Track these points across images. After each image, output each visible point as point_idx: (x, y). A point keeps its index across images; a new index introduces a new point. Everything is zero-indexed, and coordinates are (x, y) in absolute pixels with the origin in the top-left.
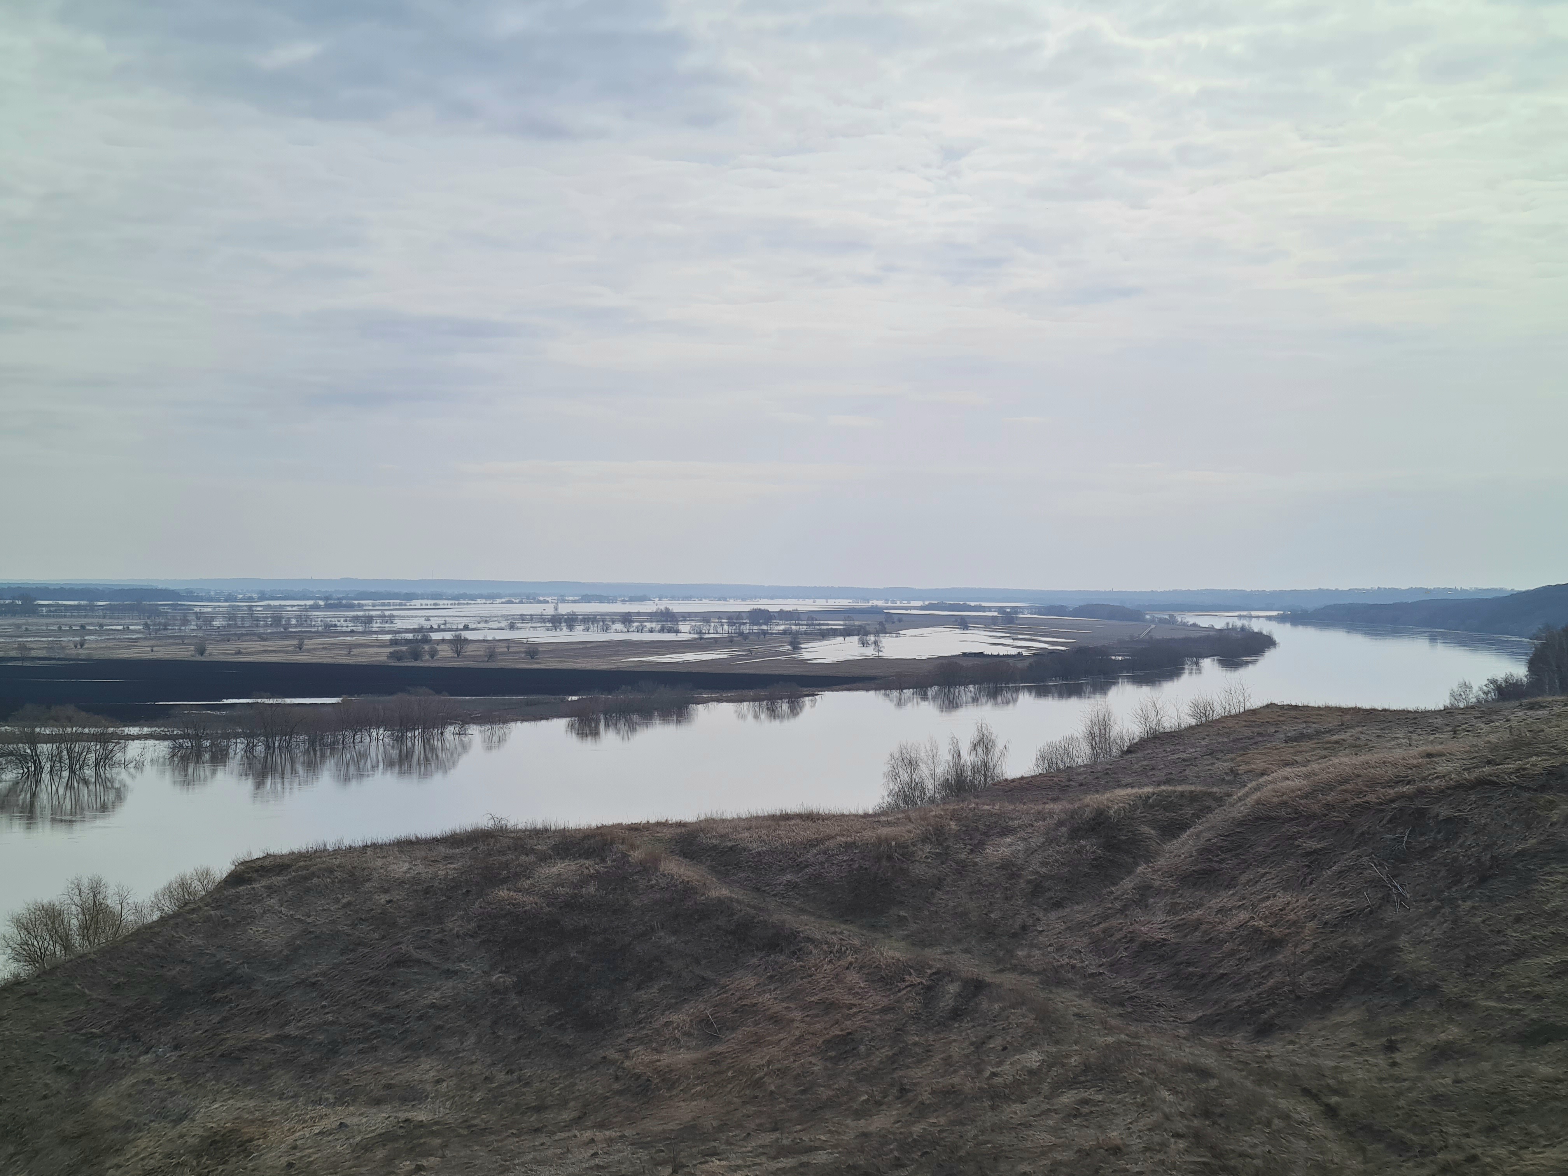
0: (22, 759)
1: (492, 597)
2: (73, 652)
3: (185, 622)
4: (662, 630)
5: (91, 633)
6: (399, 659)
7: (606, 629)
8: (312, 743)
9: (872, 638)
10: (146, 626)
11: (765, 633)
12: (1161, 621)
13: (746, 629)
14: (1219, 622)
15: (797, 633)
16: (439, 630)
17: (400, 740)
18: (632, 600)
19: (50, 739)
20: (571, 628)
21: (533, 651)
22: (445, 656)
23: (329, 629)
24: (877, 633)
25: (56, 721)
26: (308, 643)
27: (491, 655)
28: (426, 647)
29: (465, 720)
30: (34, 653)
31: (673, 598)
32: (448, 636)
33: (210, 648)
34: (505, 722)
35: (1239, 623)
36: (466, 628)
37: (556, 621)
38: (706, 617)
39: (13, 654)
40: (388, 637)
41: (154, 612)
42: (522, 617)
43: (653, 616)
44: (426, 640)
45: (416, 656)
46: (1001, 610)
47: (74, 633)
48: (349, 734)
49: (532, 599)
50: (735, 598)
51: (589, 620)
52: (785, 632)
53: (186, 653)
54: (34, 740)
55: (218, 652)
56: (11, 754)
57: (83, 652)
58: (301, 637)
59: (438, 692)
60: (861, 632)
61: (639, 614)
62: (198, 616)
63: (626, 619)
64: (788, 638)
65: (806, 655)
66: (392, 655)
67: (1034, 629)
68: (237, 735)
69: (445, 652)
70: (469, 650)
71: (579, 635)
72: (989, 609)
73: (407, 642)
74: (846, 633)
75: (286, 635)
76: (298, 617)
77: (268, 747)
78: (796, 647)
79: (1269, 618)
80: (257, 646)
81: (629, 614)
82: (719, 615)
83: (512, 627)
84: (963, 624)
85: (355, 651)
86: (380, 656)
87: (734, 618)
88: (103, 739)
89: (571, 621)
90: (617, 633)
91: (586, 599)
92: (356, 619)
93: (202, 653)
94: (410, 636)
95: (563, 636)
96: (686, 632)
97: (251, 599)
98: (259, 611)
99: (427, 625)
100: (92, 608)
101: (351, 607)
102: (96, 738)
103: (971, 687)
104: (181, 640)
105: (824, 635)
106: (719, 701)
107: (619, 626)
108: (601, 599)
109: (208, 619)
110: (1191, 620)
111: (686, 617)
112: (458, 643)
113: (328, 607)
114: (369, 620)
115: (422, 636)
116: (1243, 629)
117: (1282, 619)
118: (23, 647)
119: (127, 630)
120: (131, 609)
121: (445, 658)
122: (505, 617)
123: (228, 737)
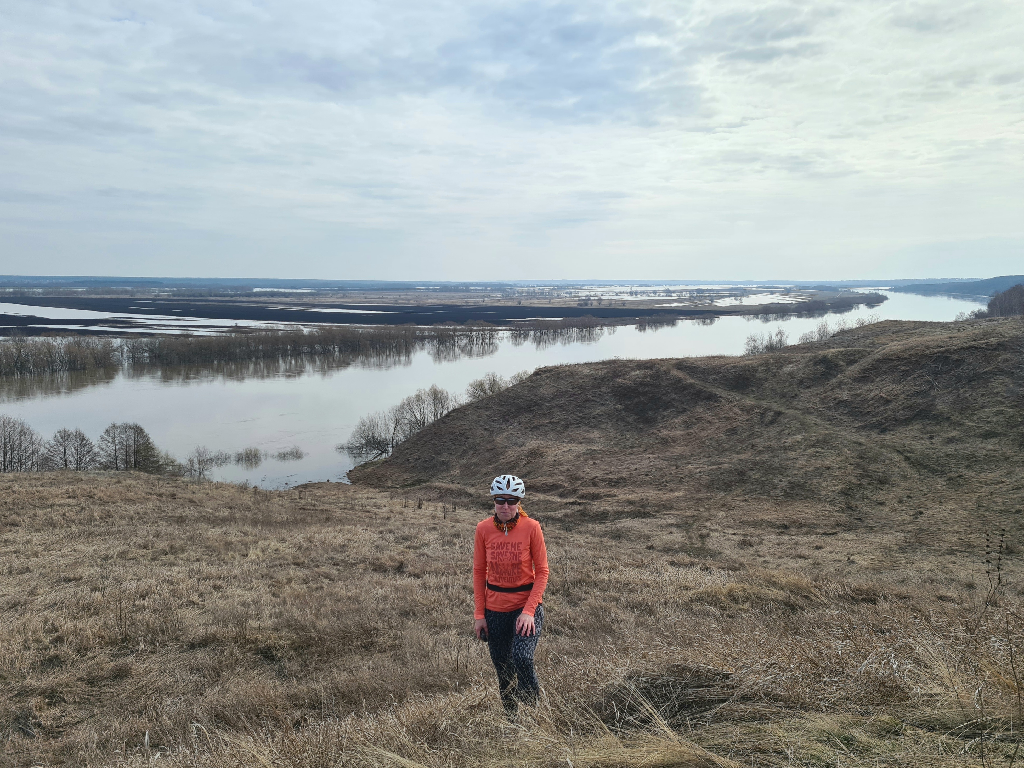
0: (468, 336)
1: (610, 285)
2: (481, 303)
3: (514, 294)
4: (667, 296)
5: (486, 297)
6: (581, 306)
7: (648, 296)
8: (554, 332)
9: (739, 298)
10: (503, 295)
11: (702, 296)
12: (845, 291)
13: (695, 295)
14: (867, 291)
15: (713, 296)
16: (593, 296)
17: (582, 331)
18: (656, 286)
19: (476, 330)
20: (636, 295)
21: (624, 303)
22: (596, 305)
23: (558, 296)
24: (741, 296)
25: (478, 325)
26: (552, 301)
27: (610, 304)
28: (590, 302)
29: (602, 325)
30: (470, 304)
31: (670, 285)
32: (596, 298)
33: (522, 302)
34: (615, 326)
35: (874, 292)
36: (602, 295)
37: (631, 293)
38: (681, 291)
39: (464, 304)
40: (577, 298)
41: (504, 291)
42: (620, 292)
43: (664, 291)
44: (589, 300)
45: (586, 304)
46: (785, 288)
47: (481, 298)
48: (566, 329)
49: (623, 286)
50: (691, 285)
51: (642, 292)
52: (708, 296)
53: (515, 304)
54: (471, 331)
55: (525, 303)
56: (465, 335)
57: (484, 304)
58: (550, 298)
59: (594, 316)
60: (735, 296)
61: (659, 290)
62: (518, 292)
63: (655, 292)
64: (710, 298)
65: (716, 304)
66: (579, 304)
67: (797, 294)
68: (531, 330)
69: (595, 303)
70: (603, 302)
71: (639, 297)
72: (781, 288)
73: (583, 300)
74: (730, 296)
75: (545, 298)
76: (549, 292)
77: (541, 334)
78: (712, 301)
79: (886, 290)
80: (536, 301)
81: (656, 290)
82: (686, 291)
83: (617, 295)
84: (772, 293)
85: (567, 303)
86: (575, 305)
87: (691, 292)
88: (491, 330)
89: (636, 293)
90: (652, 297)
91: (641, 286)
92: (567, 293)
93: (520, 304)
94: (584, 298)
95: (633, 298)
96: (674, 296)
97: (534, 287)
98: (537, 291)
99: (589, 294)
100: (486, 290)
101: (565, 289)
102: (489, 330)
103: (774, 315)
104: (513, 300)
105: (722, 297)
106: (686, 319)
107: (652, 295)
108: (646, 286)
109: (521, 293)
110: (856, 291)
111: (675, 291)
112: (600, 300)
113: (558, 289)
114: (571, 293)
115: (588, 298)
116: (876, 293)
117: (890, 290)
118: (466, 302)
119: (497, 297)
120: (498, 290)
121: (595, 305)
122: (615, 292)
123: (529, 330)
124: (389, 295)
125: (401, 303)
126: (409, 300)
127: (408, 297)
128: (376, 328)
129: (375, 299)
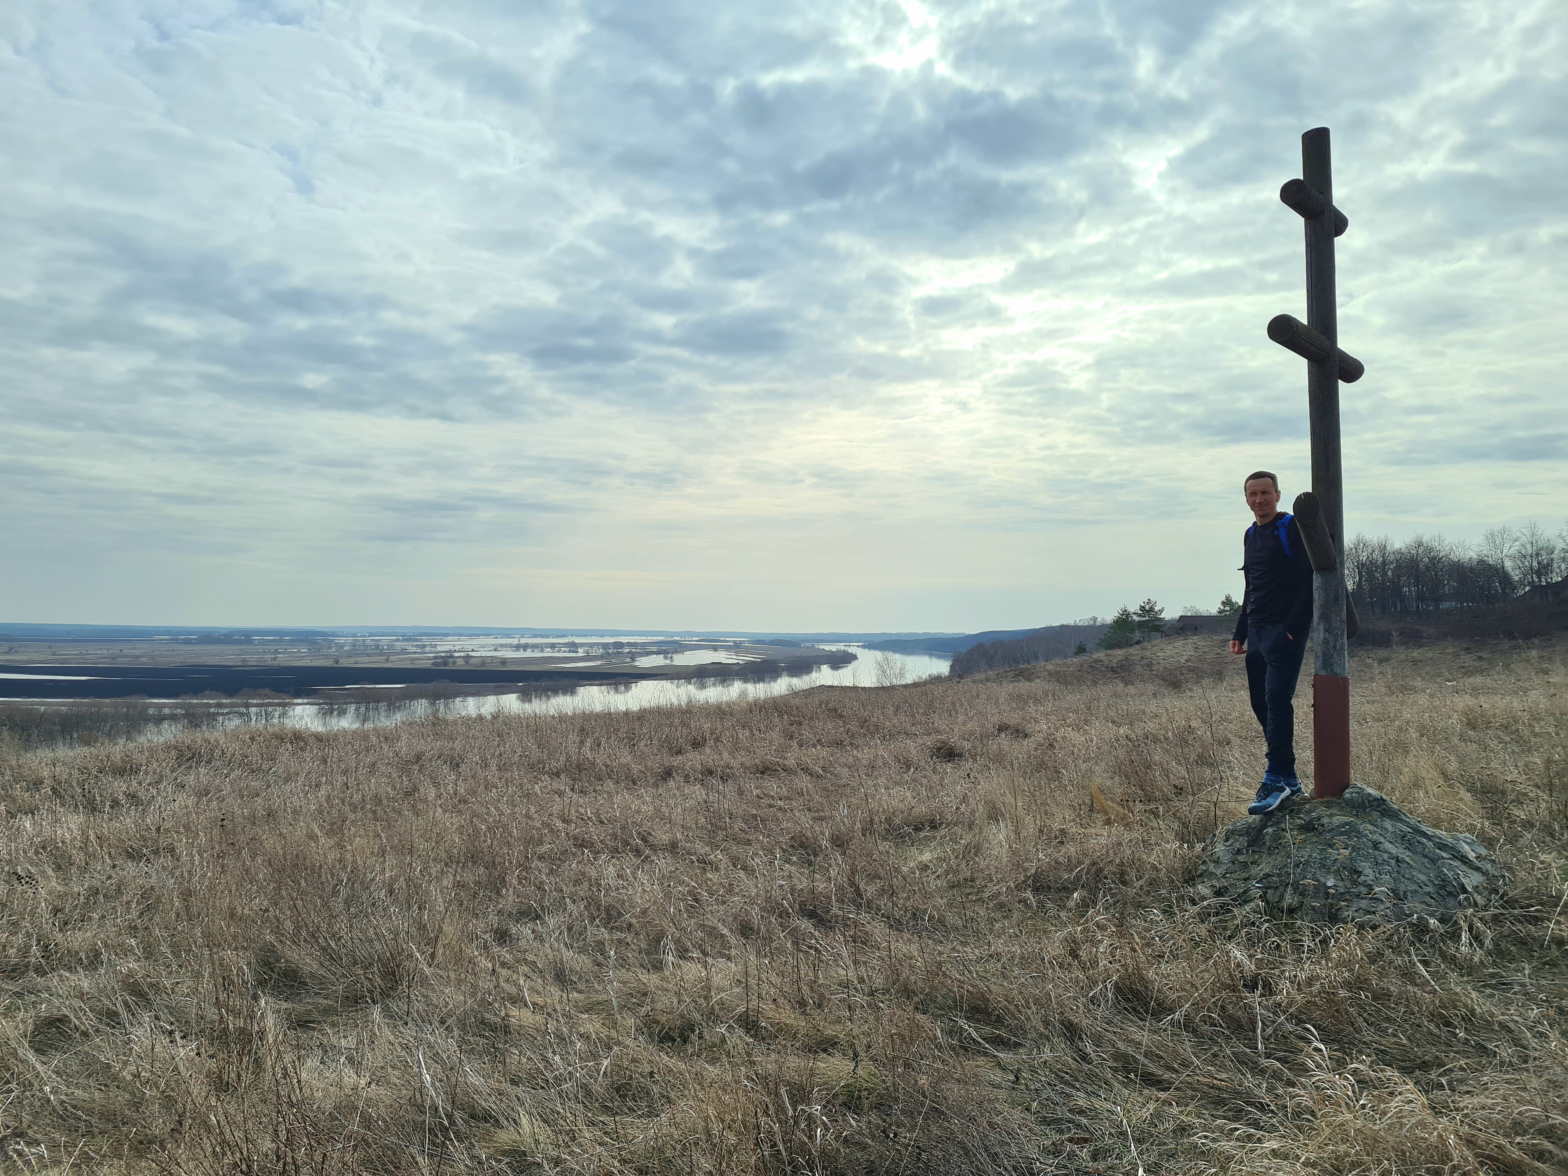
1: (488, 635)
2: (270, 663)
3: (330, 648)
4: (569, 652)
5: (281, 653)
6: (437, 666)
7: (542, 651)
9: (669, 656)
10: (310, 650)
11: (619, 653)
12: (808, 647)
13: (610, 651)
14: (833, 648)
15: (635, 652)
16: (459, 651)
18: (558, 636)
20: (525, 650)
21: (504, 661)
22: (460, 664)
23: (403, 651)
24: (673, 653)
25: (260, 696)
26: (392, 658)
27: (483, 664)
28: (451, 660)
29: (467, 694)
30: (249, 664)
31: (578, 636)
32: (462, 654)
33: (341, 661)
35: (843, 648)
36: (473, 650)
37: (518, 647)
38: (591, 645)
39: (239, 664)
40: (433, 655)
41: (314, 643)
42: (502, 645)
43: (566, 645)
44: (452, 657)
45: (446, 664)
46: (734, 642)
47: (272, 653)
49: (508, 636)
50: (608, 636)
51: (534, 646)
52: (629, 653)
53: (328, 663)
55: (345, 663)
57: (275, 663)
58: (388, 655)
59: (453, 681)
60: (665, 653)
61: (559, 644)
62: (337, 644)
63: (553, 646)
64: (630, 655)
65: (637, 664)
66: (433, 664)
67: (747, 651)
68: (352, 703)
69: (460, 662)
70: (473, 661)
72: (729, 641)
73: (442, 657)
74: (658, 653)
75: (382, 654)
76: (388, 645)
78: (633, 660)
79: (858, 646)
80: (366, 659)
81: (554, 643)
82: (598, 644)
83: (496, 650)
84: (715, 648)
85: (415, 662)
86: (428, 664)
87: (605, 646)
89: (525, 647)
90: (548, 653)
91: (535, 636)
92: (417, 646)
93: (337, 663)
94: (443, 654)
95: (521, 654)
96: (581, 652)
97: (365, 636)
98: (368, 643)
99: (453, 649)
100: (281, 641)
101: (416, 640)
104: (327, 657)
105: (648, 654)
107: (549, 650)
108: (542, 636)
109: (340, 646)
110: (821, 647)
111: (582, 645)
112: (467, 658)
113: (404, 640)
114: (424, 646)
115: (450, 655)
116: (844, 651)
117: (864, 647)
118: (244, 660)
119: (299, 652)
120: (302, 641)
121: (459, 666)
122: (493, 645)
124: (100, 649)
125: (122, 663)
126: (138, 657)
127: (137, 652)
128: (73, 704)
129: (71, 655)
